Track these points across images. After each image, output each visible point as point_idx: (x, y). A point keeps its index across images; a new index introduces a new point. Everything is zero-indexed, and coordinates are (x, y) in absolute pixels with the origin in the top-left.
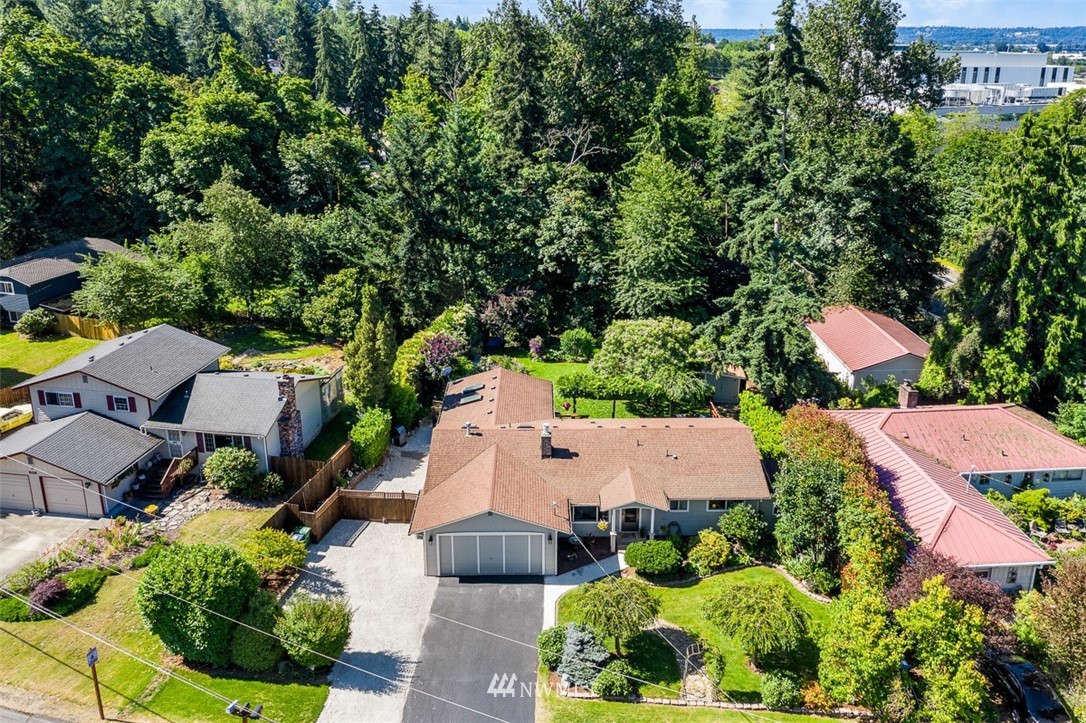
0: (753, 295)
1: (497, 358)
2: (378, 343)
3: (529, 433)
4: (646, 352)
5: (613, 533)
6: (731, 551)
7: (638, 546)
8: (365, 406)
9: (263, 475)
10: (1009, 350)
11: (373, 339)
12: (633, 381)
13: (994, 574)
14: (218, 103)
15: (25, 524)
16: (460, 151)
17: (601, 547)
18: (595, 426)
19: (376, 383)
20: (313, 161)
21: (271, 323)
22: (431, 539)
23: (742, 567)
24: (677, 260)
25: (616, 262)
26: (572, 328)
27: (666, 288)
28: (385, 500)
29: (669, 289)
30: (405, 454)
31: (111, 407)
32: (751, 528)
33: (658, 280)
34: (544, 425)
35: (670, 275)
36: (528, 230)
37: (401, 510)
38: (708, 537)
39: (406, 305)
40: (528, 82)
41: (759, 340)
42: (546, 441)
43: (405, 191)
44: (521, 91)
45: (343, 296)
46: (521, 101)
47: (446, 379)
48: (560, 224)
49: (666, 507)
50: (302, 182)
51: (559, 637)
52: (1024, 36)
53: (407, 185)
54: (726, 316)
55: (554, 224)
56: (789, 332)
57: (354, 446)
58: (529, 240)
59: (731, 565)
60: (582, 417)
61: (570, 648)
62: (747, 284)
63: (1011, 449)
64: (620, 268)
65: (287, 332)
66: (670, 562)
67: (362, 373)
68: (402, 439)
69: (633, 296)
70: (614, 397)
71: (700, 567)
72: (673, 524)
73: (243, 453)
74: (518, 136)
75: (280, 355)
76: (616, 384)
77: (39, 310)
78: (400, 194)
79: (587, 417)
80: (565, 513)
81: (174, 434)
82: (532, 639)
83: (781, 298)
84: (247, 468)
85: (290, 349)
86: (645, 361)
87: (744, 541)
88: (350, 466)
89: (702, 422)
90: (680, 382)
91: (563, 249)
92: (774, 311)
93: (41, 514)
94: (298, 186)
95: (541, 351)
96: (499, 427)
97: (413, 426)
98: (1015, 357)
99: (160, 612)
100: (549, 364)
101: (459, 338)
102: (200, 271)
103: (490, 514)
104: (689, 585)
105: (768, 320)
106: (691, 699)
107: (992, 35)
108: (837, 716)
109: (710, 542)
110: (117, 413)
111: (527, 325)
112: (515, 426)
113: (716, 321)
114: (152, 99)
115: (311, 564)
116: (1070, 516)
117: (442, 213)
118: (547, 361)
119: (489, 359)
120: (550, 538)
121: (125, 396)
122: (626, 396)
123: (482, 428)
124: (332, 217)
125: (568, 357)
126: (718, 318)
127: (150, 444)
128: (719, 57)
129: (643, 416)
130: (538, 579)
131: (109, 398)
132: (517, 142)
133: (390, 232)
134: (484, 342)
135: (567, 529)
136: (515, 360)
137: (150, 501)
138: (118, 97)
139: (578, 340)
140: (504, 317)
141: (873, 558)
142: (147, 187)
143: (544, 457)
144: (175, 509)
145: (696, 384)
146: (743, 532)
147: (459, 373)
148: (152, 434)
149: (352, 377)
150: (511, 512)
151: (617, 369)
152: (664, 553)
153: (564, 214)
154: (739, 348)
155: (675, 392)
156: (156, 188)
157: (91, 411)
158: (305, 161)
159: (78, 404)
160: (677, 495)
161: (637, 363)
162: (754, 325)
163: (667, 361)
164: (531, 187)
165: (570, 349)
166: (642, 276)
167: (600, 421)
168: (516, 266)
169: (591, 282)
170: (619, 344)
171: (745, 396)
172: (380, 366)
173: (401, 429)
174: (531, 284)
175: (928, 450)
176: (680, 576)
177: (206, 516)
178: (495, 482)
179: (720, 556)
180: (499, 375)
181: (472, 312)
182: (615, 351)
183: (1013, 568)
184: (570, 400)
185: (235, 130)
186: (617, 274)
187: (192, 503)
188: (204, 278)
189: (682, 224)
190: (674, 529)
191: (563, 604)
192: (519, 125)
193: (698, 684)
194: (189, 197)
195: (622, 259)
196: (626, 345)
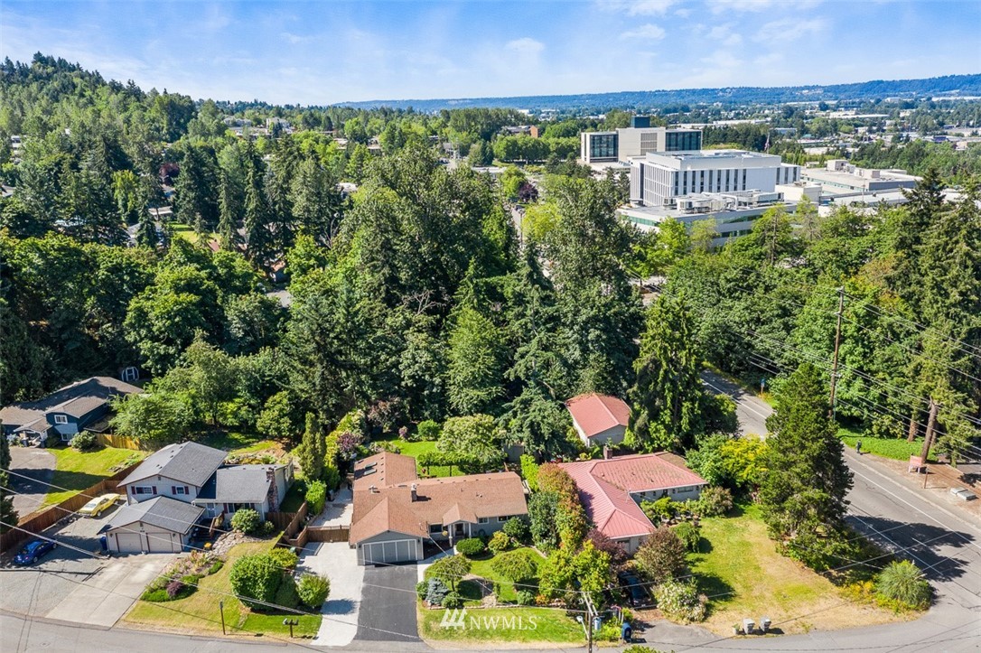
0: (523, 402)
1: (381, 443)
2: (317, 445)
3: (404, 489)
4: (467, 436)
5: (450, 537)
6: (510, 541)
7: (462, 542)
8: (311, 481)
9: (263, 523)
10: (663, 423)
11: (314, 442)
12: (461, 453)
13: (632, 541)
14: (181, 280)
15: (141, 559)
16: (349, 312)
17: (445, 545)
18: (439, 482)
19: (316, 467)
20: (247, 315)
21: (233, 429)
22: (360, 547)
23: (515, 548)
24: (486, 375)
25: (449, 378)
26: (425, 419)
27: (479, 393)
28: (331, 531)
29: (482, 394)
30: (334, 506)
31: (174, 493)
32: (519, 528)
33: (475, 388)
34: (412, 484)
35: (482, 384)
36: (394, 359)
37: (341, 535)
38: (498, 535)
39: (321, 413)
40: (387, 262)
41: (527, 428)
42: (414, 493)
43: (317, 343)
44: (383, 267)
45: (281, 410)
46: (384, 274)
47: (353, 460)
48: (413, 355)
49: (475, 522)
50: (239, 329)
51: (426, 585)
52: (810, 93)
53: (317, 338)
54: (510, 413)
55: (410, 356)
56: (543, 422)
57: (309, 504)
58: (396, 365)
59: (509, 547)
60: (433, 477)
61: (431, 589)
62: (519, 396)
63: (656, 477)
64: (452, 382)
65: (243, 434)
66: (478, 548)
67: (309, 461)
68: (332, 498)
69: (461, 398)
70: (450, 464)
71: (494, 550)
72: (482, 530)
73: (251, 512)
74: (383, 295)
75: (243, 450)
76: (451, 457)
77: (85, 433)
78: (314, 345)
79: (435, 477)
80: (425, 529)
81: (210, 505)
82: (413, 588)
83: (538, 403)
84: (255, 520)
85: (248, 445)
86: (467, 441)
87: (516, 535)
88: (307, 515)
89: (500, 475)
90: (487, 452)
91: (416, 371)
92: (534, 411)
93: (147, 553)
94: (237, 330)
95: (407, 436)
96: (388, 487)
97: (337, 489)
98: (666, 427)
99: (242, 587)
100: (413, 444)
101: (357, 433)
102: (190, 401)
103: (388, 531)
104: (488, 559)
105: (532, 416)
106: (486, 606)
107: (783, 93)
108: (551, 607)
109: (499, 537)
110: (179, 496)
111: (397, 419)
112: (397, 485)
113: (505, 416)
114: (127, 274)
115: (298, 566)
116: (682, 510)
117: (340, 352)
118: (411, 441)
119: (376, 444)
120: (419, 541)
121: (182, 486)
122: (457, 464)
123: (379, 488)
124: (264, 355)
125: (424, 438)
126: (506, 415)
127: (199, 512)
128: (540, 145)
129: (467, 473)
130: (414, 562)
131: (173, 488)
132: (383, 298)
133: (307, 367)
134: (372, 432)
135: (427, 536)
136: (391, 443)
137: (205, 542)
138: (103, 274)
139: (429, 428)
140: (382, 415)
141: (570, 536)
142: (131, 338)
143: (413, 501)
144: (218, 544)
145: (495, 453)
146: (513, 532)
147: (361, 456)
148: (198, 505)
149: (303, 465)
150: (399, 530)
151: (451, 448)
152: (475, 544)
153: (416, 350)
154: (518, 431)
155: (485, 459)
156: (138, 339)
157: (163, 496)
158: (242, 316)
159: (155, 493)
160: (481, 515)
161: (463, 443)
162: (525, 419)
163: (479, 441)
164: (395, 330)
165: (425, 433)
166: (465, 386)
167: (442, 479)
168: (387, 382)
169: (434, 390)
170: (452, 432)
171: (523, 458)
172: (318, 457)
173: (331, 492)
174: (397, 393)
175: (614, 482)
176: (483, 555)
177: (237, 547)
178: (389, 516)
179: (503, 543)
180: (384, 456)
181: (363, 415)
182: (450, 437)
183: (641, 536)
184: (426, 468)
185: (194, 298)
186: (450, 385)
187: (227, 541)
188: (193, 405)
189: (488, 354)
190: (482, 533)
191: (427, 573)
192: (383, 288)
193: (489, 600)
194: (162, 344)
195: (452, 376)
196: (456, 433)
